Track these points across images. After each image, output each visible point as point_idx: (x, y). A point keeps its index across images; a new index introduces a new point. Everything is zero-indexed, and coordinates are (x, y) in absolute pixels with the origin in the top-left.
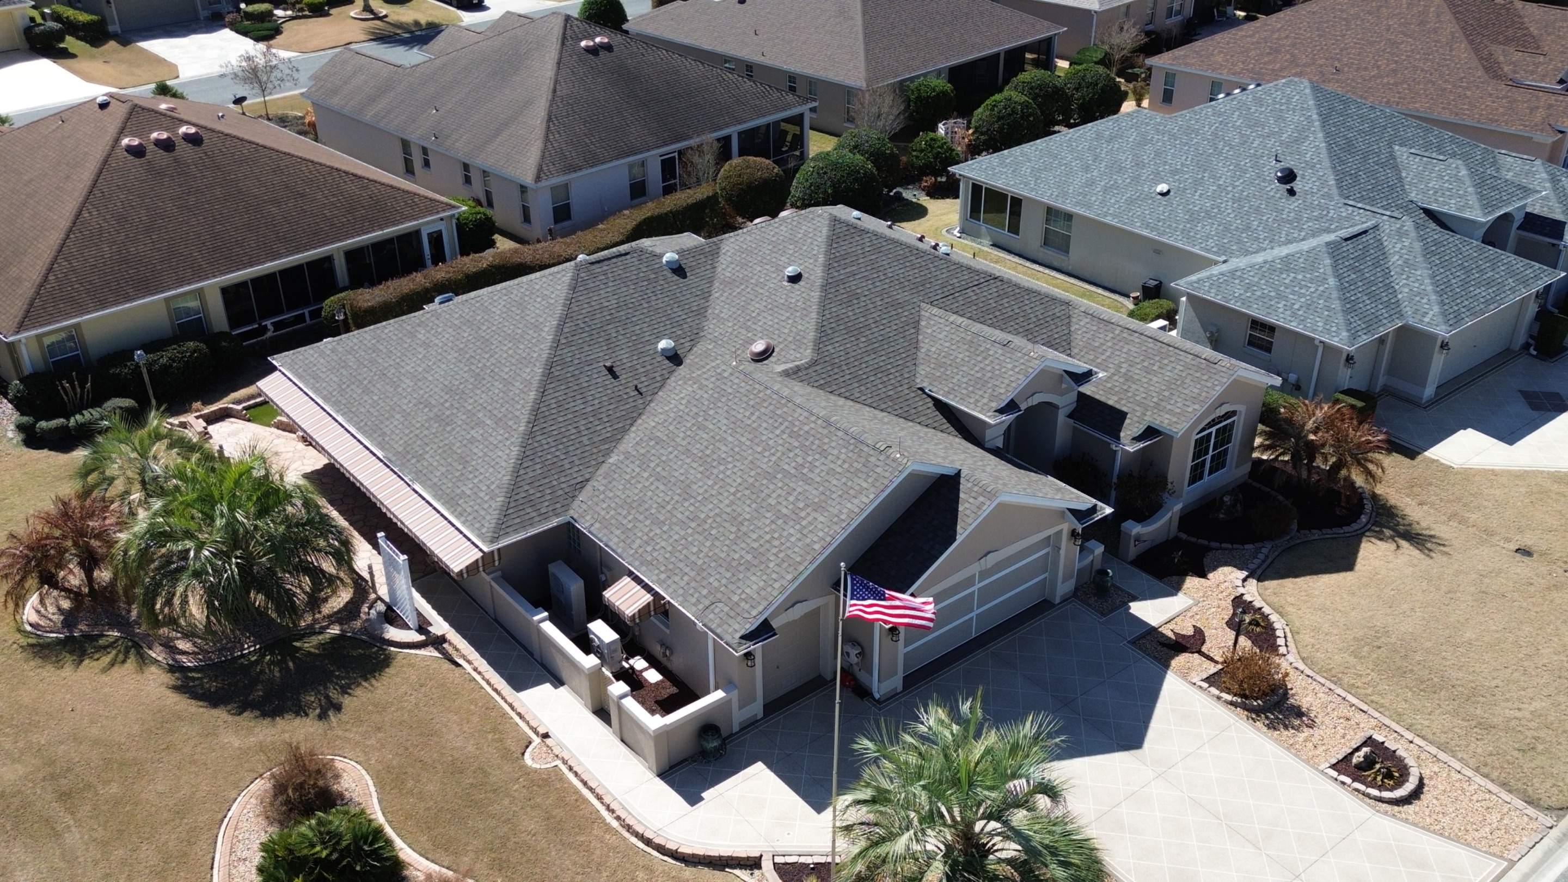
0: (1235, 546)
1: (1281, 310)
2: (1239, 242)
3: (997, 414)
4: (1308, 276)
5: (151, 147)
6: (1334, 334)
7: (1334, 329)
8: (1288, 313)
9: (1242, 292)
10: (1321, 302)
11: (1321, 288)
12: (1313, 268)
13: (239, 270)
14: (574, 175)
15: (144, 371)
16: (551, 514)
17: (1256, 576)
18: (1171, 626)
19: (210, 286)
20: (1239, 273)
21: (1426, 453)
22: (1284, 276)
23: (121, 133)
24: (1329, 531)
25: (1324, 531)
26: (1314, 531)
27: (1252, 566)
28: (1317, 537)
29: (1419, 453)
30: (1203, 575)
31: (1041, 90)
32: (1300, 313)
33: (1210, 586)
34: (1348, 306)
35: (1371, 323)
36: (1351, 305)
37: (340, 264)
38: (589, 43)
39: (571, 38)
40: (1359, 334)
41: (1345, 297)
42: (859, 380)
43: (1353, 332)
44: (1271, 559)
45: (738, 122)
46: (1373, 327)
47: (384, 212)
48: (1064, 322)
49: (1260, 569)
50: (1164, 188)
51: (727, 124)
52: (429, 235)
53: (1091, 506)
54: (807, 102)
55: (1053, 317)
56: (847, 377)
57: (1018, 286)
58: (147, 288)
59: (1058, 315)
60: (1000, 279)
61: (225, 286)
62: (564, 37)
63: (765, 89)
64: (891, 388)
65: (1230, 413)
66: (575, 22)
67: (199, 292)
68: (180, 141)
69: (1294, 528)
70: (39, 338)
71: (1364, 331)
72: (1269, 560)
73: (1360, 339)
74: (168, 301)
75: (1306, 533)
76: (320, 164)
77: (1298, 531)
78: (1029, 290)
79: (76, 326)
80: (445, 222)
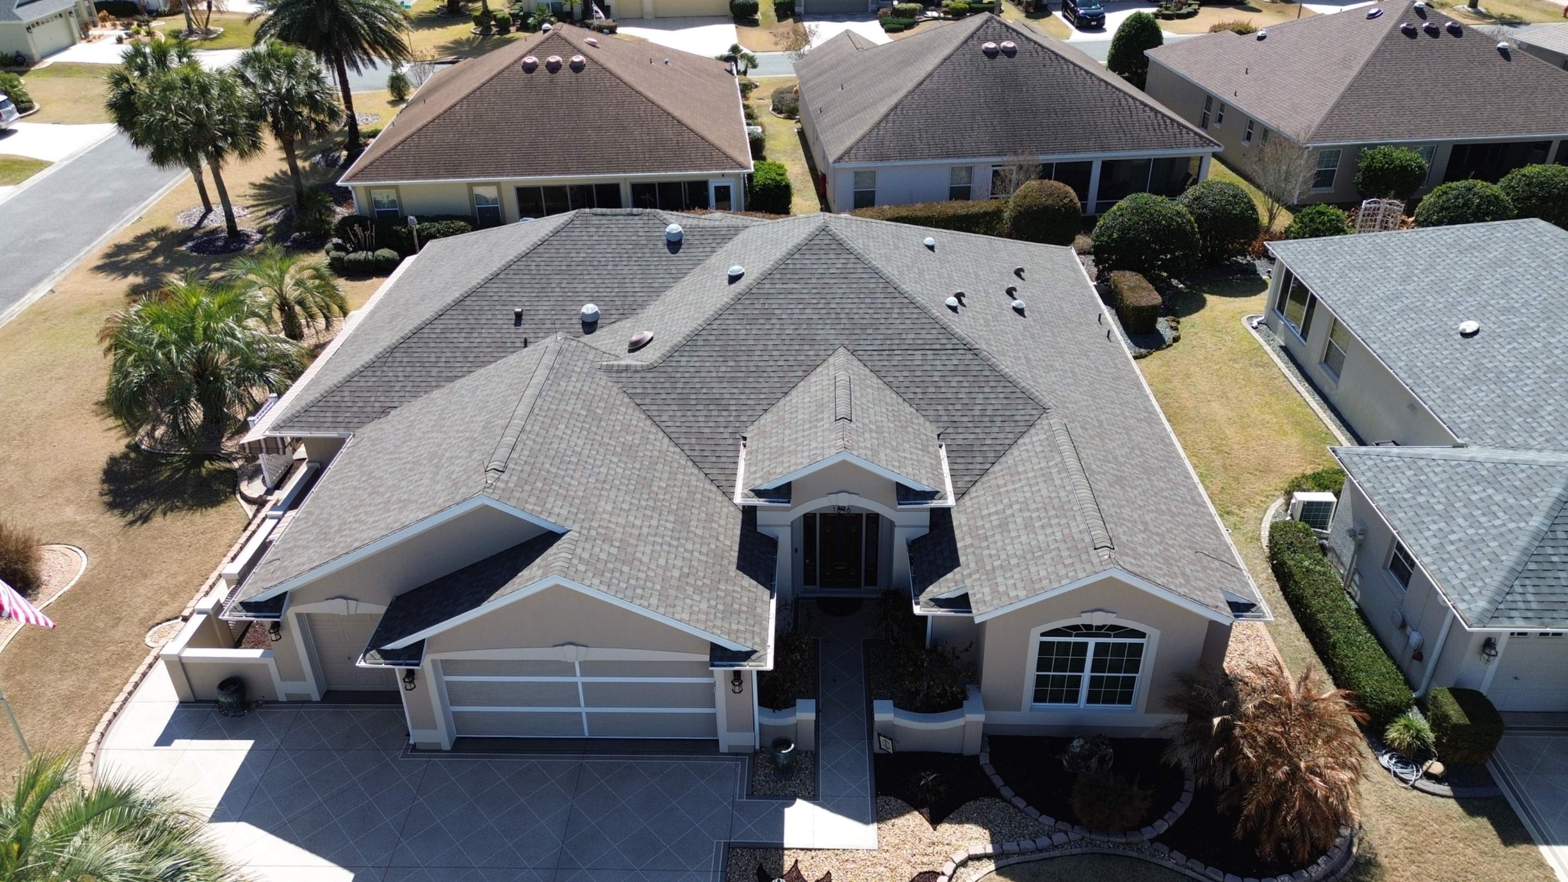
0: (1031, 809)
1: (1427, 534)
2: (1506, 427)
3: (752, 494)
4: (1511, 501)
5: (542, 67)
6: (1467, 597)
7: (1474, 590)
8: (1434, 541)
9: (1402, 489)
10: (1493, 544)
11: (1512, 526)
12: (1528, 492)
13: (529, 175)
14: (879, 164)
15: (415, 233)
16: (343, 425)
17: (1003, 862)
18: (801, 856)
19: (506, 182)
20: (1421, 463)
21: (1544, 850)
22: (1477, 488)
23: (530, 52)
24: (1199, 867)
25: (1193, 863)
26: (1176, 854)
27: (1010, 846)
28: (1170, 864)
29: (1529, 840)
30: (935, 821)
31: (1542, 189)
32: (1450, 548)
33: (926, 841)
34: (1532, 566)
35: (1556, 606)
36: (1540, 567)
37: (626, 193)
38: (991, 45)
39: (979, 38)
40: (1513, 613)
41: (1541, 551)
42: (683, 402)
43: (1501, 606)
44: (1057, 853)
45: (1103, 149)
46: (1555, 615)
47: (679, 157)
48: (1018, 430)
49: (1022, 858)
50: (1470, 326)
51: (1087, 149)
52: (716, 188)
53: (744, 649)
54: (1208, 145)
55: (1007, 418)
56: (673, 396)
57: (992, 368)
58: (454, 171)
59: (1017, 418)
60: (976, 352)
61: (520, 185)
62: (971, 36)
63: (1165, 122)
64: (712, 424)
65: (1133, 630)
66: (995, 24)
67: (498, 184)
68: (566, 66)
69: (1148, 833)
70: (368, 189)
71: (1529, 614)
72: (1052, 854)
73: (1506, 622)
74: (471, 186)
75: (1165, 849)
76: (658, 106)
77: (1152, 841)
78: (1004, 377)
79: (396, 187)
80: (733, 179)
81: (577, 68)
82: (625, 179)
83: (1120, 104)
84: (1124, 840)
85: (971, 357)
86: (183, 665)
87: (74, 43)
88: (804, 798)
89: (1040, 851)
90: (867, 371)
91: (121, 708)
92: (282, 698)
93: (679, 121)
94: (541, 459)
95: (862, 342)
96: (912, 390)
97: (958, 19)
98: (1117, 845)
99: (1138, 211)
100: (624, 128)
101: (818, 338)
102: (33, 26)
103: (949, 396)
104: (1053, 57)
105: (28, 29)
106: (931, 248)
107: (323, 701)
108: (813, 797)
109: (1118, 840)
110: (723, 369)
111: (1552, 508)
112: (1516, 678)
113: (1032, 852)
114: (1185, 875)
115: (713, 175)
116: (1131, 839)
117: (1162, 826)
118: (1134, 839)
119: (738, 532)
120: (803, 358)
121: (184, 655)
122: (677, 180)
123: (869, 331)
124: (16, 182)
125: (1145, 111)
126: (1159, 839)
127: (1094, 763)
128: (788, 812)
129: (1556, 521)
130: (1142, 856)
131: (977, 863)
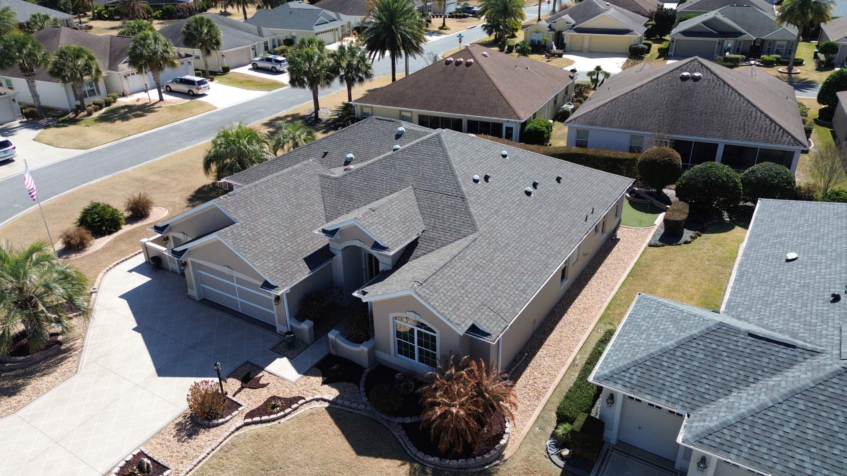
0: (364, 393)
1: (625, 338)
3: (322, 231)
5: (454, 63)
6: (605, 367)
7: (610, 365)
8: (624, 342)
9: (641, 317)
13: (424, 109)
14: (590, 127)
17: (332, 406)
18: (267, 375)
19: (415, 111)
20: (662, 307)
22: (668, 323)
25: (407, 438)
26: (403, 432)
27: (341, 402)
28: (397, 434)
30: (325, 383)
32: (626, 346)
33: (313, 387)
34: (648, 363)
35: (646, 386)
36: (653, 365)
37: (465, 124)
38: (686, 74)
39: (682, 70)
40: (618, 381)
41: (660, 357)
42: (338, 195)
43: (615, 376)
44: (357, 412)
45: (725, 137)
46: (642, 390)
47: (493, 111)
48: (458, 237)
49: (341, 408)
50: (791, 255)
51: (714, 136)
52: (506, 127)
53: (275, 285)
54: (798, 145)
55: (457, 231)
56: (337, 191)
57: (467, 208)
58: (395, 103)
59: (461, 232)
60: (464, 200)
61: (421, 114)
62: (677, 68)
63: (775, 128)
64: (343, 205)
65: (429, 328)
66: (696, 63)
67: (411, 112)
68: (464, 63)
69: (399, 420)
70: (362, 107)
71: (628, 385)
72: (354, 411)
73: (612, 384)
74: (401, 111)
75: (401, 428)
76: (495, 86)
77: (399, 424)
78: (469, 214)
79: (372, 107)
80: (515, 124)
81: (468, 65)
82: (465, 117)
83: (751, 115)
84: (386, 418)
85: (460, 201)
86: (146, 247)
87: (335, 42)
88: (288, 358)
89: (351, 408)
90: (415, 197)
91: (130, 258)
92: (170, 270)
93: (501, 94)
94: (253, 196)
95: (420, 185)
96: (427, 210)
97: (767, 67)
98: (382, 419)
99: (702, 170)
100: (474, 94)
101: (405, 180)
102: (319, 33)
103: (440, 215)
104: (722, 83)
105: (317, 34)
106: (504, 156)
107: (180, 274)
108: (290, 359)
109: (384, 417)
110: (361, 185)
111: (684, 339)
112: (640, 428)
113: (348, 407)
114: (398, 440)
115: (506, 121)
116: (389, 419)
117: (408, 420)
118: (391, 419)
119: (320, 247)
120: (393, 187)
121: (147, 243)
122: (487, 121)
123: (427, 181)
124: (270, 90)
125: (765, 120)
126: (403, 424)
127: (402, 385)
128: (278, 360)
129: (681, 346)
130: (389, 427)
131: (323, 402)
